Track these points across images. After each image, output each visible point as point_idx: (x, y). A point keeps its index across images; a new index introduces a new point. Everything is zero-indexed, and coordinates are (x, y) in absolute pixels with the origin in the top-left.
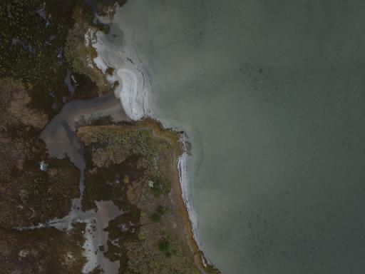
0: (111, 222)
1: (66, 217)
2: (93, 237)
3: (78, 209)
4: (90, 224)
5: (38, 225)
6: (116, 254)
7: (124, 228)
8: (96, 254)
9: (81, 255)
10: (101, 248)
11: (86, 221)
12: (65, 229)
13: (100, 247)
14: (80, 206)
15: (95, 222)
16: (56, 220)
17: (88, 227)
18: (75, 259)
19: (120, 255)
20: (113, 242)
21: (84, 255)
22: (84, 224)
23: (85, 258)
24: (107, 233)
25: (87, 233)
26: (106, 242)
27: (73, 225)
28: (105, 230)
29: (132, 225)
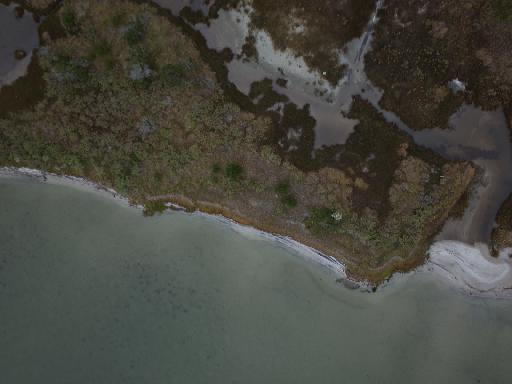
0: (313, 122)
1: (362, 66)
2: (307, 83)
3: (363, 91)
4: (329, 91)
5: (378, 16)
6: (261, 96)
7: (293, 134)
8: (279, 69)
9: (292, 45)
10: (282, 83)
11: (337, 88)
12: (346, 51)
13: (286, 82)
14: (364, 96)
15: (329, 100)
16: (367, 48)
17: (326, 85)
18: (290, 32)
19: (255, 101)
20: (282, 105)
21: (289, 50)
22: (334, 83)
23: (283, 49)
24: (300, 106)
25: (318, 78)
26: (287, 95)
27: (344, 67)
28: (307, 106)
29: (291, 148)
